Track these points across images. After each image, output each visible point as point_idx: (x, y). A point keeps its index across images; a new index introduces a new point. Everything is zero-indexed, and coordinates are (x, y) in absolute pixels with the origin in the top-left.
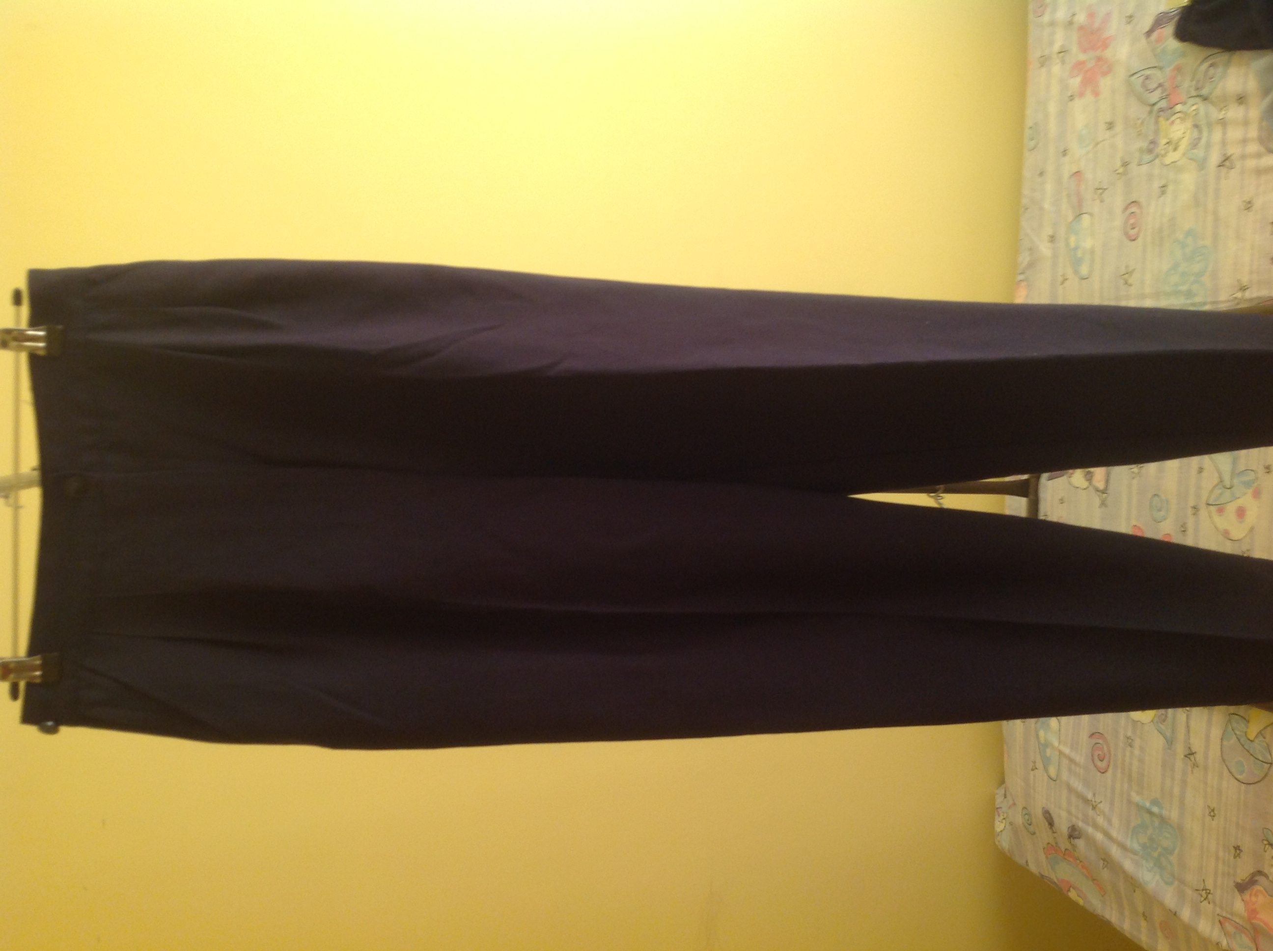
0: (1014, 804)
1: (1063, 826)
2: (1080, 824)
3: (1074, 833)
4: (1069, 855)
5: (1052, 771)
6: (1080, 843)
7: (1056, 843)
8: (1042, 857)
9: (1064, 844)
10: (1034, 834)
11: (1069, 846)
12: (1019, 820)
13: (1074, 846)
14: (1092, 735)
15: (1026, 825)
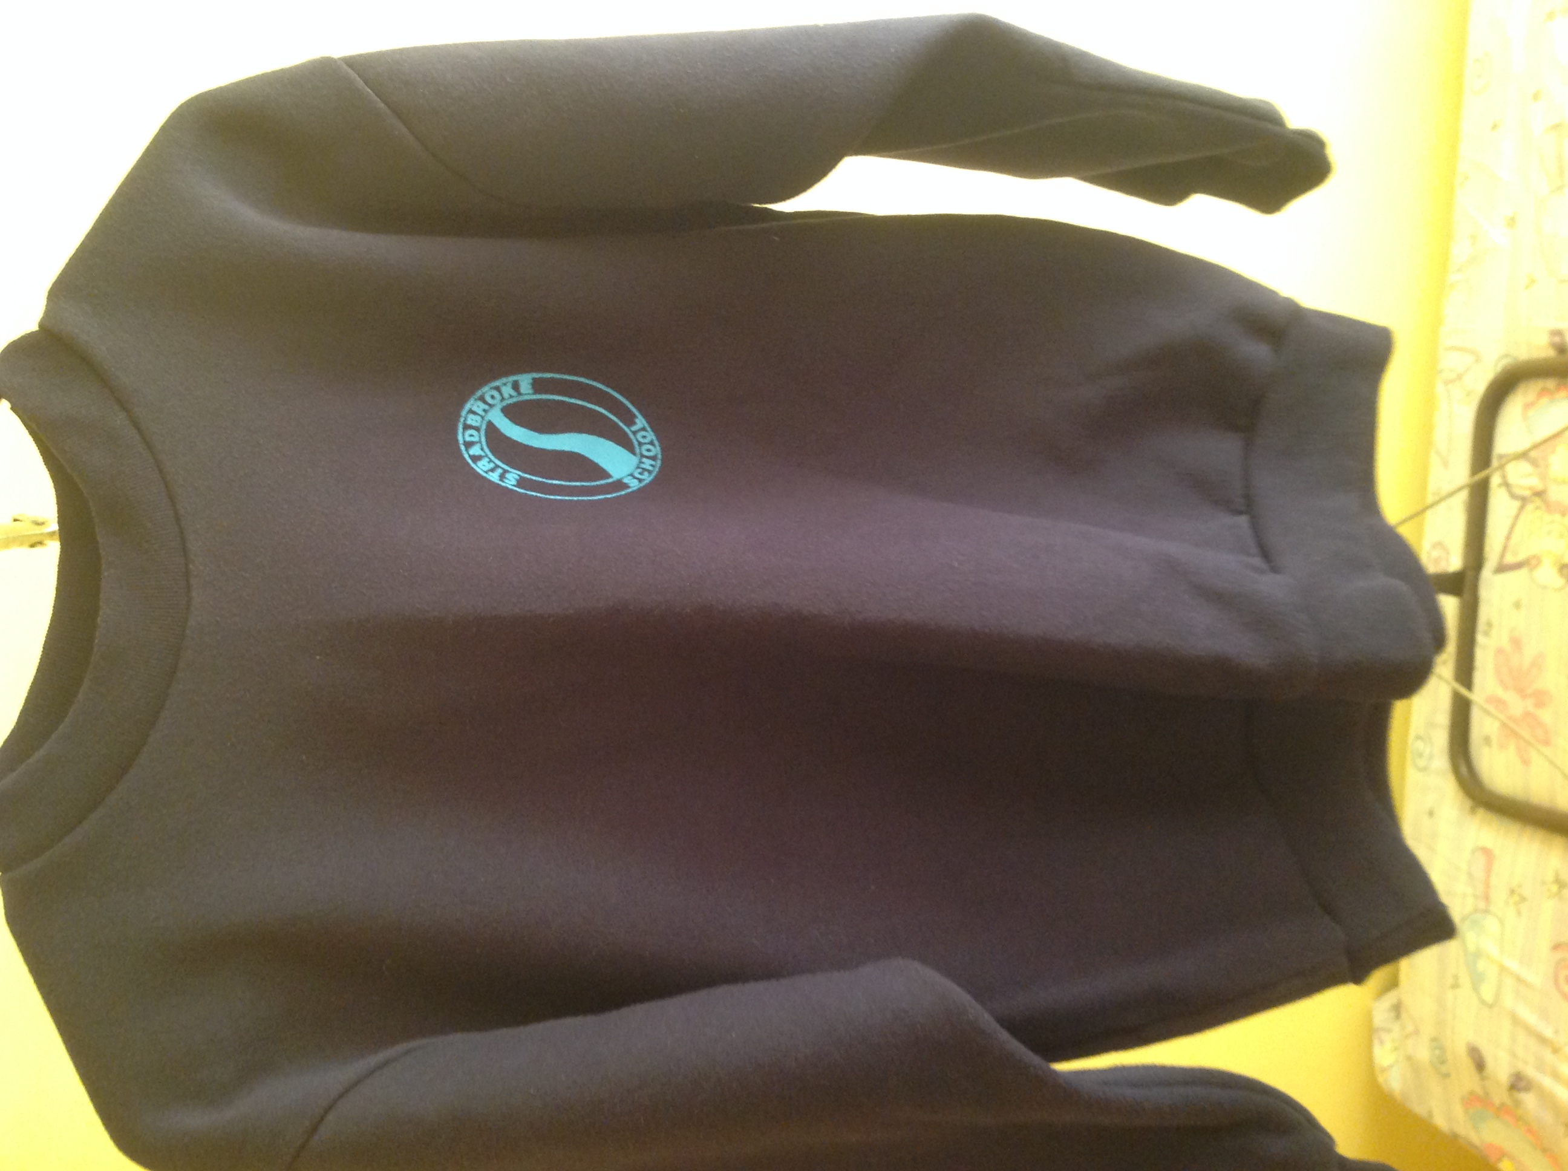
0: (1417, 1032)
1: (1501, 1069)
2: (1531, 1072)
3: (1518, 1083)
4: (1510, 1113)
5: (1487, 992)
6: (1529, 1100)
7: (1487, 1094)
8: (1458, 1111)
9: (1500, 1096)
10: (1447, 1076)
12: (1424, 1054)
13: (1518, 1103)
14: (1556, 947)
15: (1437, 1063)
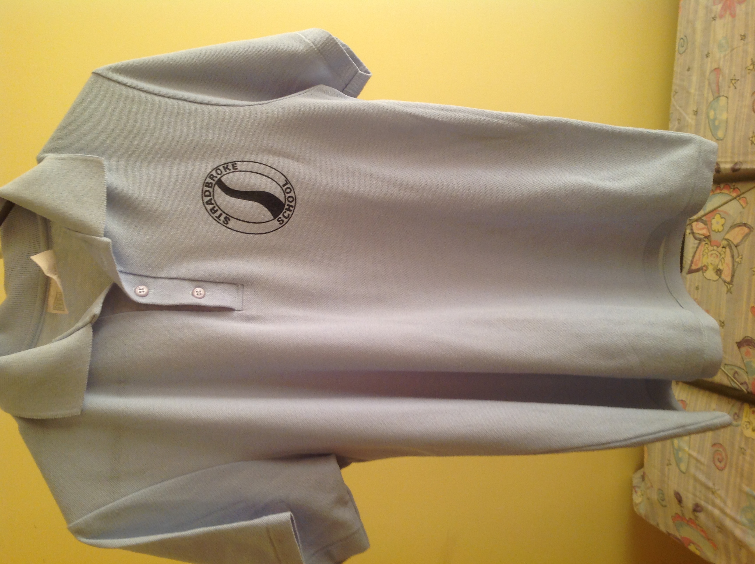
0: (652, 486)
1: (689, 502)
2: (703, 503)
3: (697, 509)
4: (693, 522)
5: (683, 467)
6: (702, 516)
8: (670, 522)
9: (689, 515)
10: (665, 506)
11: (692, 517)
12: (655, 496)
13: (696, 517)
14: (714, 445)
15: (660, 501)
